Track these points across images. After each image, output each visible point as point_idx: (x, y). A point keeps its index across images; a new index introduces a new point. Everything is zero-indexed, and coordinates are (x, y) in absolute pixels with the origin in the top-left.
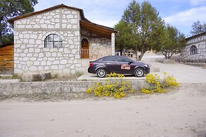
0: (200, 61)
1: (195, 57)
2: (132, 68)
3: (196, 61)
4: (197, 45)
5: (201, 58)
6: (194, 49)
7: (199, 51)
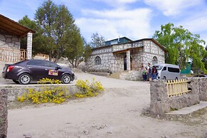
0: (103, 71)
1: (98, 67)
2: (60, 73)
3: (100, 71)
4: (101, 56)
5: (104, 68)
6: (98, 60)
7: (102, 62)
